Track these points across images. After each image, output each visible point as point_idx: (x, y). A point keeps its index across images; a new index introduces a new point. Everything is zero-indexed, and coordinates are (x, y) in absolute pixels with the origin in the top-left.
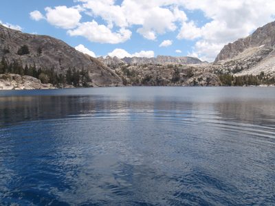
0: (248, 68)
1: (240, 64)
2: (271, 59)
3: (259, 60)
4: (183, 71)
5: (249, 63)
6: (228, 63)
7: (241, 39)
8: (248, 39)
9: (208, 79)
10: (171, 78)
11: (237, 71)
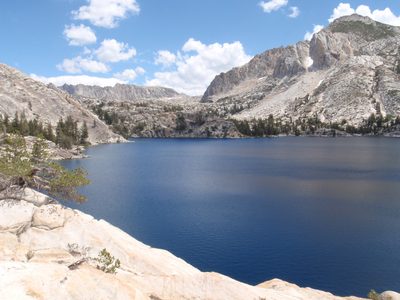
0: (249, 107)
1: (239, 102)
2: (275, 97)
3: (261, 98)
4: (189, 116)
5: (250, 101)
6: (223, 99)
7: (236, 69)
8: (243, 69)
9: (224, 128)
10: (175, 126)
11: (236, 111)
